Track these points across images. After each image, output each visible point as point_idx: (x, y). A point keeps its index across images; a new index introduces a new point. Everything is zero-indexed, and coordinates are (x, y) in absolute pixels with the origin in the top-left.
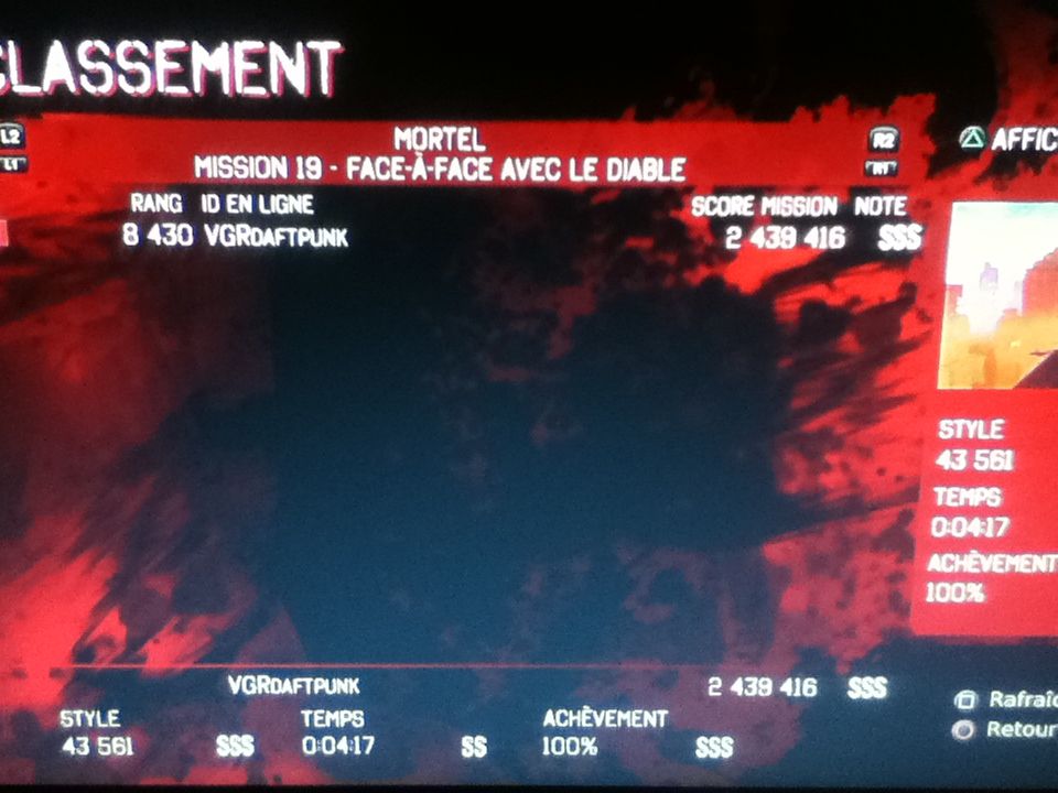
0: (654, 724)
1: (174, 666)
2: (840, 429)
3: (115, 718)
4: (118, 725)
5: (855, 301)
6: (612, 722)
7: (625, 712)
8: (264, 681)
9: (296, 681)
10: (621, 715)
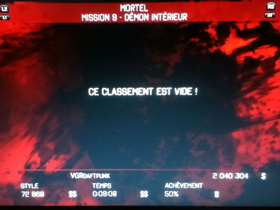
0: (199, 187)
1: (54, 170)
2: (256, 97)
3: (37, 186)
4: (38, 188)
5: (262, 57)
6: (186, 186)
7: (190, 183)
8: (81, 174)
9: (91, 174)
10: (189, 185)
